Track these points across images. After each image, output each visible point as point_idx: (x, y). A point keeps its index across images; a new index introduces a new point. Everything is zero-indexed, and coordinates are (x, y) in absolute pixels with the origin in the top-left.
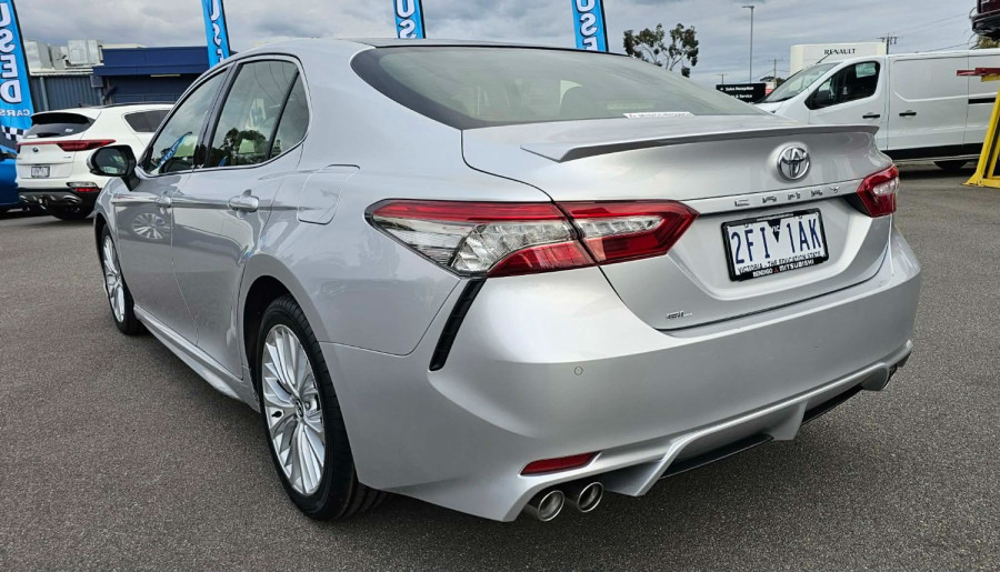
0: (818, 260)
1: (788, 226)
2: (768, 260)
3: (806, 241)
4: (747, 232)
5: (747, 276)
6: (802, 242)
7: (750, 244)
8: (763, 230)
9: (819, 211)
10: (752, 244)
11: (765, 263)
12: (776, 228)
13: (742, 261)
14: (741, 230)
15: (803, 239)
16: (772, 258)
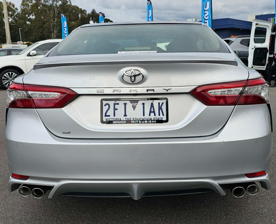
0: (159, 121)
1: (143, 104)
2: (126, 117)
3: (154, 112)
4: (115, 104)
5: (110, 122)
6: (151, 112)
7: (115, 109)
8: (125, 104)
9: (167, 99)
10: (117, 109)
11: (123, 118)
12: (135, 104)
13: (109, 116)
14: (112, 103)
15: (152, 110)
16: (128, 117)
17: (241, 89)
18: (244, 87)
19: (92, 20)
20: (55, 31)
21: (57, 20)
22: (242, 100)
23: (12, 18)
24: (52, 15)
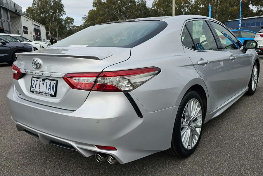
0: (51, 95)
1: (47, 82)
2: (39, 90)
3: (50, 89)
4: (37, 81)
5: (33, 92)
7: (36, 84)
8: (40, 81)
9: (57, 81)
11: (38, 91)
12: (43, 82)
13: (33, 88)
14: (35, 79)
15: (50, 88)
16: (40, 90)
17: (95, 78)
18: (97, 77)
19: (251, 3)
20: (216, 16)
21: (219, 7)
22: (96, 87)
23: (188, 8)
24: (215, 3)
